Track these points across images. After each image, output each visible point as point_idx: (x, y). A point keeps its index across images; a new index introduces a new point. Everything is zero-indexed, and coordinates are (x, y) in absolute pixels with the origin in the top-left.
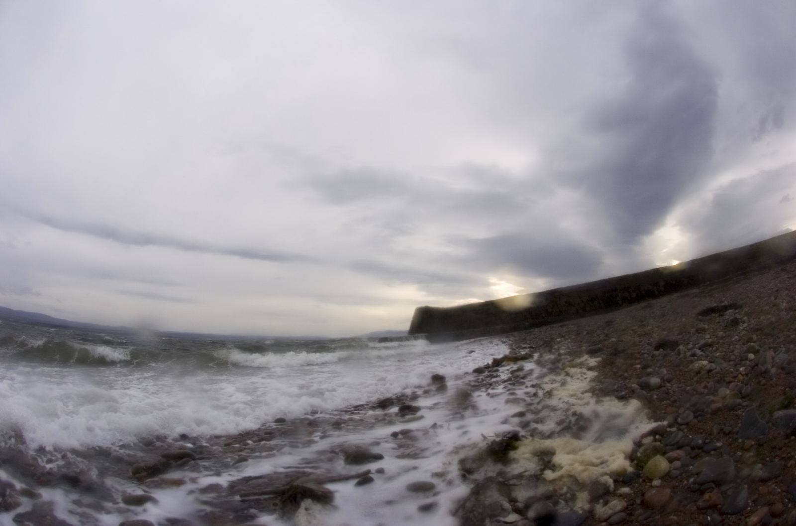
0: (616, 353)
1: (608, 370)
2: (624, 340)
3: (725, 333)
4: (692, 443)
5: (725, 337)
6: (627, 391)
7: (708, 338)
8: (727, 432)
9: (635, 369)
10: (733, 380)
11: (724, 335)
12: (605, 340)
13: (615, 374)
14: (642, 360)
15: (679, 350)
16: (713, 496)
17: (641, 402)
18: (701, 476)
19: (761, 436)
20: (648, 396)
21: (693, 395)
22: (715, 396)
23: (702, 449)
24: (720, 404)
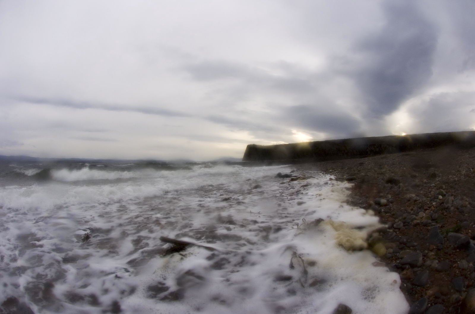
0: (363, 181)
1: (358, 191)
4: (401, 241)
5: (427, 183)
6: (367, 205)
8: (421, 238)
9: (373, 193)
10: (428, 209)
12: (358, 174)
13: (361, 194)
15: (400, 185)
16: (408, 272)
17: (375, 212)
18: (403, 260)
19: (440, 245)
20: (379, 209)
21: (404, 213)
22: (417, 216)
23: (406, 244)
24: (419, 221)
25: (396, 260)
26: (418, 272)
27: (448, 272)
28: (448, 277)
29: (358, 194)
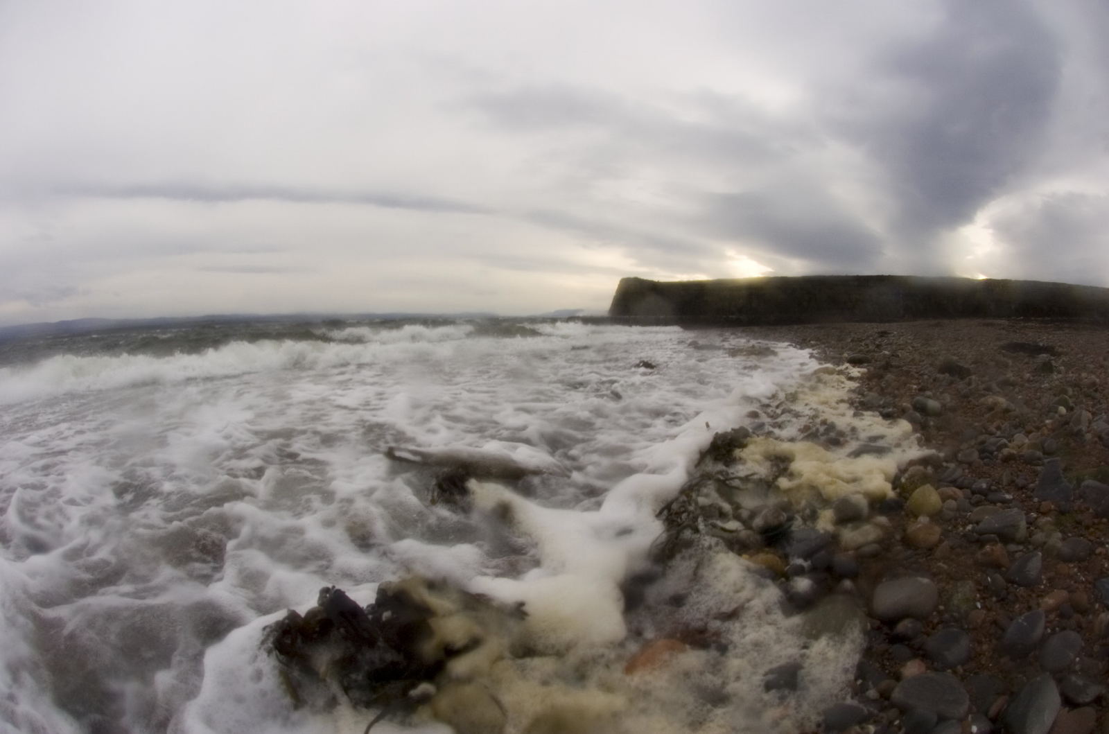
0: (887, 367)
1: (874, 383)
2: (900, 355)
4: (974, 486)
5: (1032, 381)
6: (895, 409)
7: (1010, 375)
8: (1020, 485)
9: (910, 389)
10: (1033, 429)
11: (1032, 378)
12: (874, 351)
14: (920, 381)
15: (970, 379)
16: (996, 550)
17: (912, 425)
18: (981, 525)
19: (1063, 503)
20: (922, 421)
21: (982, 433)
22: (1010, 441)
23: (986, 495)
24: (1015, 452)
25: (964, 525)
26: (1018, 555)
27: (1086, 563)
28: (1086, 573)
29: (874, 390)
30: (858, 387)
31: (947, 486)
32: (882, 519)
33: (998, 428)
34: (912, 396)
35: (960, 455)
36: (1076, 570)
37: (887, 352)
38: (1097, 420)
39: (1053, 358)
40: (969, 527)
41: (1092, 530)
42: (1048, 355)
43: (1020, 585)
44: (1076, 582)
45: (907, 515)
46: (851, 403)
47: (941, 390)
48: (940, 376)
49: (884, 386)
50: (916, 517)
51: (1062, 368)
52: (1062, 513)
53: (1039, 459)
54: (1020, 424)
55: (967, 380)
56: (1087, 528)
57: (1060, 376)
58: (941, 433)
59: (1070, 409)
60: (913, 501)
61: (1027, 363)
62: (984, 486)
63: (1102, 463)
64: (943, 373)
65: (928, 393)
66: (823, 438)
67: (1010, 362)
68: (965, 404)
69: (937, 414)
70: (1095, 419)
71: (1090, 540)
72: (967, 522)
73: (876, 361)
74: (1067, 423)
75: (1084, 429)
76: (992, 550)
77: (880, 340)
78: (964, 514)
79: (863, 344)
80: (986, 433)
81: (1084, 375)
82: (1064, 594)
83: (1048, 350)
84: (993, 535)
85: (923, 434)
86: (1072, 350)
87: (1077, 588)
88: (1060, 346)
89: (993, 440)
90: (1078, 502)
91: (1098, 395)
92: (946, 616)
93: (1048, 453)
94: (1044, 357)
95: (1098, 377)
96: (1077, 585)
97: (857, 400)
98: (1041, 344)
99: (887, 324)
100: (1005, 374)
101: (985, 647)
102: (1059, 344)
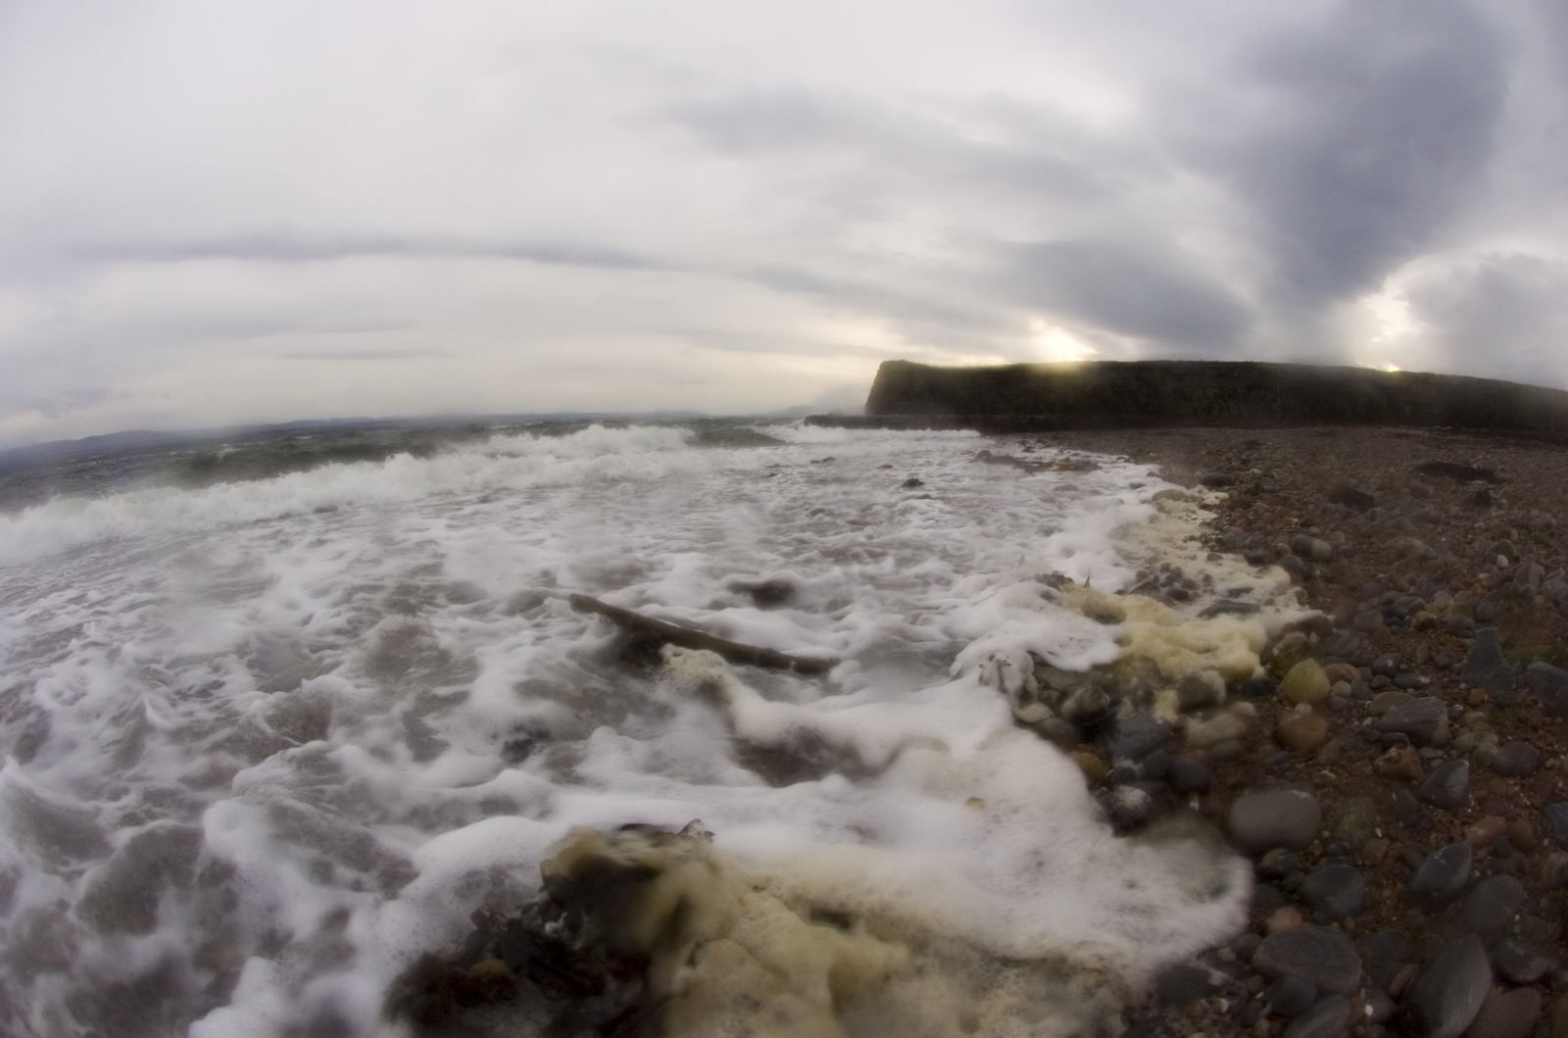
0: (1257, 491)
1: (1238, 514)
2: (1275, 476)
3: (1463, 512)
4: (1376, 663)
5: (1461, 518)
6: (1267, 552)
7: (1430, 509)
8: (1441, 664)
9: (1289, 523)
10: (1465, 587)
11: (1461, 514)
12: (1239, 469)
13: (1250, 523)
14: (1303, 512)
15: (1374, 512)
16: (1404, 755)
17: (1291, 575)
18: (1384, 719)
19: (1502, 692)
20: (1305, 568)
21: (1388, 589)
22: (1428, 602)
23: (1392, 677)
24: (1435, 617)
25: (1361, 718)
26: (1434, 764)
27: (1532, 780)
28: (1532, 794)
29: (1238, 523)
30: (1215, 519)
31: (1337, 662)
32: (1247, 707)
33: (1412, 582)
34: (1291, 533)
35: (1357, 619)
36: (1517, 789)
37: (1256, 471)
38: (1551, 577)
39: (1491, 486)
40: (1368, 721)
41: (1541, 732)
42: (1485, 482)
43: (1437, 806)
44: (1516, 805)
45: (1281, 702)
46: (1205, 541)
47: (1332, 526)
48: (1332, 506)
49: (1251, 518)
50: (1293, 704)
51: (1504, 501)
52: (1500, 706)
53: (1469, 628)
54: (1444, 578)
55: (1368, 513)
56: (1535, 729)
57: (1501, 512)
58: (1330, 586)
59: (1514, 560)
60: (1289, 681)
61: (1454, 492)
62: (1390, 663)
63: (1558, 639)
64: (1336, 502)
65: (1314, 530)
66: (1164, 591)
67: (1431, 490)
68: (1365, 546)
69: (1327, 560)
70: (1549, 576)
71: (1539, 748)
72: (1365, 714)
73: (1242, 482)
74: (1510, 579)
75: (1533, 588)
76: (1399, 754)
77: (1248, 453)
78: (1360, 702)
79: (1223, 458)
80: (1393, 589)
81: (1534, 512)
82: (1501, 822)
83: (1485, 474)
84: (1400, 734)
85: (1306, 588)
86: (1519, 476)
87: (1519, 815)
88: (1502, 470)
89: (1404, 598)
90: (1524, 692)
91: (1554, 542)
92: (1333, 846)
93: (1481, 620)
94: (1478, 485)
95: (1555, 516)
96: (1518, 810)
97: (1213, 537)
98: (1475, 466)
99: (1258, 431)
100: (1423, 507)
101: (1387, 893)
102: (1500, 467)
